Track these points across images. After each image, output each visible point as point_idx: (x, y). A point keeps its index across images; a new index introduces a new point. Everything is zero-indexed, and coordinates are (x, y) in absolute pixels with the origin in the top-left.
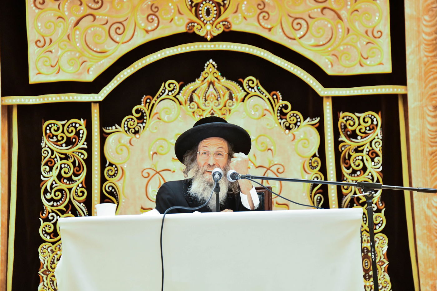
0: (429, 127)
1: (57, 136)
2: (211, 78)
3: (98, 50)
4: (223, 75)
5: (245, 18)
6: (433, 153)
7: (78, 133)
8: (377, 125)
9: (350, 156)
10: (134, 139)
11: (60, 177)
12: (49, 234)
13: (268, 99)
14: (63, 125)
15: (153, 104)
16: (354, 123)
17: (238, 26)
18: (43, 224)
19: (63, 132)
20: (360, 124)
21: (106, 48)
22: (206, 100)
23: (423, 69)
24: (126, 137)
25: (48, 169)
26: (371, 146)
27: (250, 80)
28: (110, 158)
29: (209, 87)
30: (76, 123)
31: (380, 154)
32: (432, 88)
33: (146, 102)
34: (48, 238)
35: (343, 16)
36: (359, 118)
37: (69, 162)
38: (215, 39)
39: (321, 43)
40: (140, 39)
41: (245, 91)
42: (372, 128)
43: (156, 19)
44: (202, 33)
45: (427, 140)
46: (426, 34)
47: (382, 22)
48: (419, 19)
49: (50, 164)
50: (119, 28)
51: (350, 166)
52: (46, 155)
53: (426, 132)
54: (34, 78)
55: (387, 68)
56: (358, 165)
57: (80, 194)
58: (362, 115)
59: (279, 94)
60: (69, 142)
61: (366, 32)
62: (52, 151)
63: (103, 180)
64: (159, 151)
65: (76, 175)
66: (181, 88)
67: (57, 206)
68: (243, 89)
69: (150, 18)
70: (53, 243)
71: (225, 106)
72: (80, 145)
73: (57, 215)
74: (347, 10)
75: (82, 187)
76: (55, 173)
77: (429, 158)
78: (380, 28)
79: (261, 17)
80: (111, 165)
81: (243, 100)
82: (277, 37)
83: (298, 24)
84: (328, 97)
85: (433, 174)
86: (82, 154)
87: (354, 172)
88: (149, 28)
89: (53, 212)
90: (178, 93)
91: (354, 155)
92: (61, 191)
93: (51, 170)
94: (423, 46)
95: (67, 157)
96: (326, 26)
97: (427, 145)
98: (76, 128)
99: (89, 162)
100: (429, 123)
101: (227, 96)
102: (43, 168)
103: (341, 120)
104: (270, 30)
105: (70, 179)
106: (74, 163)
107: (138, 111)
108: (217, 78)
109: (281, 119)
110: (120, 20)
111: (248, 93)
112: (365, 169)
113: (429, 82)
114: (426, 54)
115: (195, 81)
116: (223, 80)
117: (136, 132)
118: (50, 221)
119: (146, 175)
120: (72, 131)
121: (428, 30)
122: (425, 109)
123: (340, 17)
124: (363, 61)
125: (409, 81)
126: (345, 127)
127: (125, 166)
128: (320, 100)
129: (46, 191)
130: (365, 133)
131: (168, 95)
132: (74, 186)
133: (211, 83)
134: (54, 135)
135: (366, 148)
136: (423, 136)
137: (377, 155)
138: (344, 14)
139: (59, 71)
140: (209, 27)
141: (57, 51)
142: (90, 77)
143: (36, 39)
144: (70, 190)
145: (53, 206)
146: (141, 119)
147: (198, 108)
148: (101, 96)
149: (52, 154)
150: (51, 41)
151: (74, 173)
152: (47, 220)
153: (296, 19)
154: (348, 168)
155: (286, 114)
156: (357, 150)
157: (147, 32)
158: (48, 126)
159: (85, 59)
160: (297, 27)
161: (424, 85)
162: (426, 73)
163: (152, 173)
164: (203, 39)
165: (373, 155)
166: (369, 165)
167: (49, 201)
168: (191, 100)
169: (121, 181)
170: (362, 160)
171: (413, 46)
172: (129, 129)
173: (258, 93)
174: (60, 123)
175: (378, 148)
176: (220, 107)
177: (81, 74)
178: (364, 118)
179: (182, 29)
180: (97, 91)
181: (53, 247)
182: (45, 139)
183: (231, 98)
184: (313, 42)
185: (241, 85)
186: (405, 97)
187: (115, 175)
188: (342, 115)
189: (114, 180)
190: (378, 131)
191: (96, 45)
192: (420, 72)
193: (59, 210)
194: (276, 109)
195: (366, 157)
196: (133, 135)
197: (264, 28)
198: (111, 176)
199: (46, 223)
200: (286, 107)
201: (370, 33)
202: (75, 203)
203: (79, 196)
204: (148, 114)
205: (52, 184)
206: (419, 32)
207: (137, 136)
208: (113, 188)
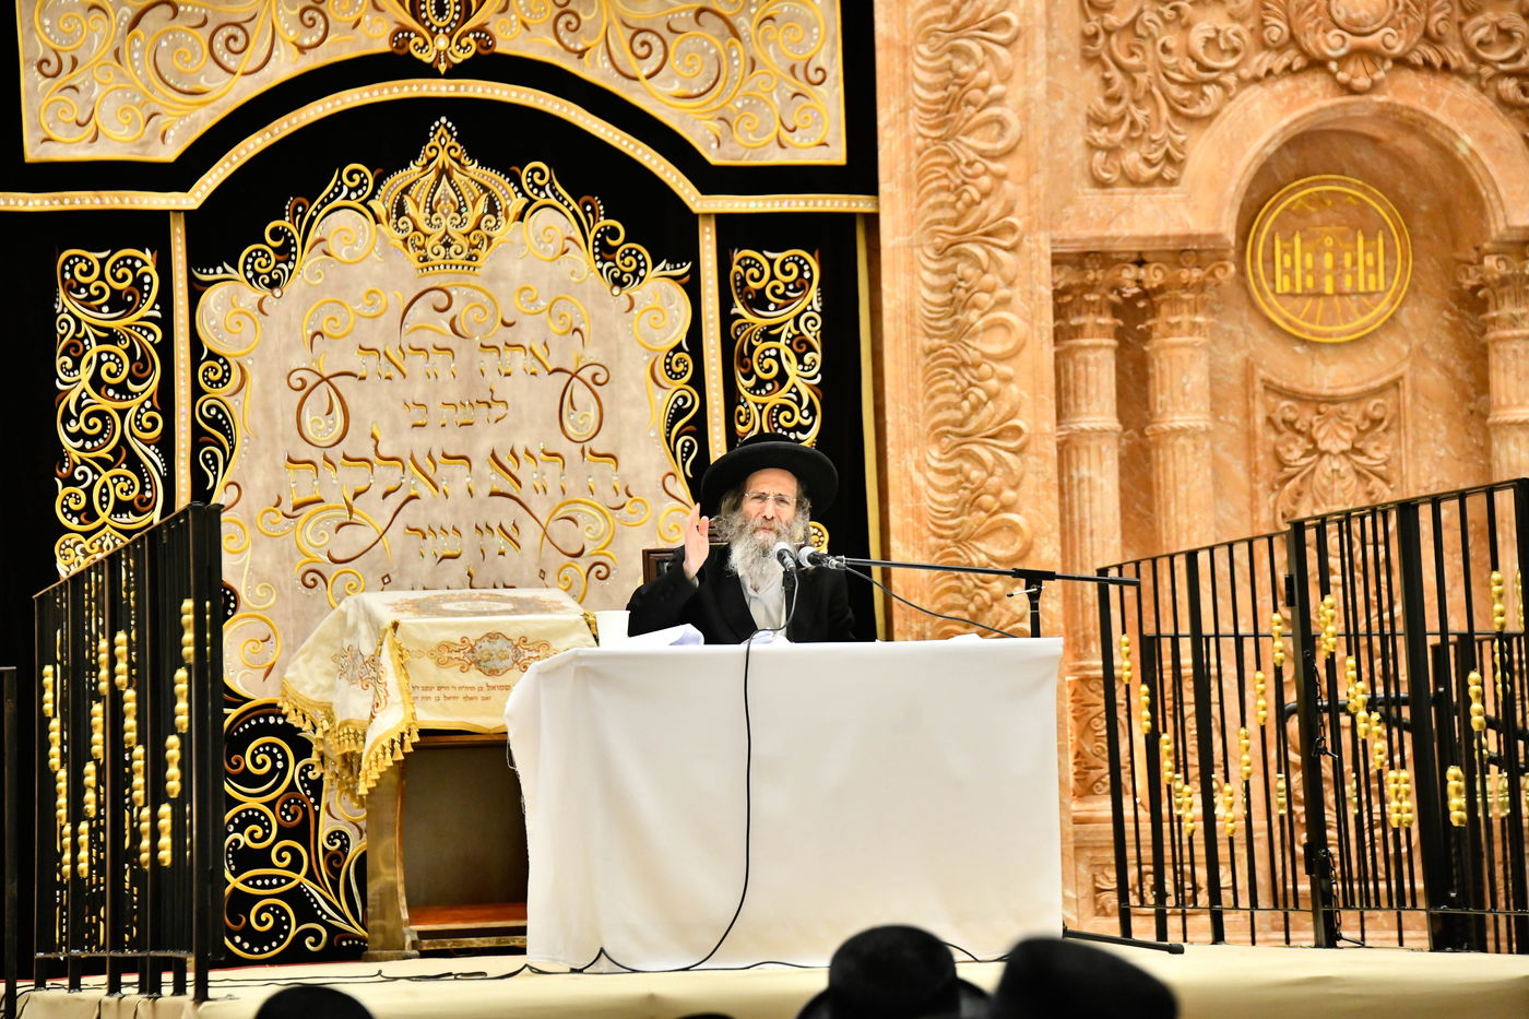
0: (925, 293)
1: (87, 286)
2: (443, 158)
3: (186, 88)
4: (472, 156)
5: (525, 25)
6: (932, 351)
7: (138, 282)
8: (810, 280)
9: (752, 348)
10: (269, 299)
11: (97, 382)
12: (76, 514)
13: (574, 213)
14: (103, 262)
15: (312, 219)
16: (762, 273)
17: (509, 42)
18: (62, 492)
19: (102, 277)
20: (773, 277)
21: (203, 84)
22: (432, 212)
23: (914, 163)
24: (251, 295)
25: (70, 364)
26: (797, 326)
27: (537, 170)
28: (209, 342)
29: (439, 180)
30: (134, 259)
31: (817, 346)
32: (934, 207)
33: (295, 213)
34: (74, 524)
35: (742, 30)
36: (771, 262)
37: (119, 350)
38: (456, 72)
39: (695, 92)
40: (286, 67)
41: (525, 195)
42: (801, 286)
43: (320, 18)
44: (427, 58)
45: (918, 320)
46: (922, 85)
47: (826, 48)
48: (905, 50)
49: (76, 351)
50: (235, 38)
51: (753, 372)
52: (65, 332)
53: (918, 302)
54: (34, 152)
55: (837, 155)
56: (769, 370)
57: (148, 425)
58: (779, 257)
59: (597, 200)
60: (118, 303)
61: (793, 69)
62: (78, 321)
63: (197, 392)
64: (326, 330)
65: (138, 382)
66: (378, 184)
67: (93, 449)
68: (521, 190)
69: (307, 15)
70: (87, 535)
71: (478, 227)
72: (145, 311)
73: (95, 471)
74: (751, 17)
75: (153, 408)
76: (85, 374)
77: (923, 361)
78: (822, 61)
79: (561, 25)
80: (213, 356)
81: (521, 217)
82: (595, 71)
83: (644, 43)
84: (707, 215)
85: (932, 397)
86: (150, 331)
87: (760, 384)
88: (307, 42)
89: (84, 463)
90: (372, 196)
91: (761, 346)
92: (101, 414)
93: (76, 366)
94: (914, 112)
95: (112, 337)
96: (704, 52)
97: (919, 331)
98: (134, 269)
99: (166, 349)
100: (925, 284)
101: (482, 206)
102: (59, 362)
103: (736, 268)
104: (581, 54)
105: (121, 389)
106: (131, 351)
107: (276, 234)
108: (457, 160)
109: (603, 260)
110: (238, 19)
111: (532, 201)
112: (782, 377)
113: (929, 194)
114: (922, 130)
115: (407, 166)
116: (473, 168)
117: (274, 284)
118: (77, 483)
119: (298, 384)
120: (125, 277)
121: (925, 77)
122: (917, 252)
123: (735, 34)
124: (785, 136)
125: (884, 187)
126: (743, 280)
127: (248, 363)
128: (691, 220)
129: (67, 417)
130: (783, 296)
131: (348, 198)
132: (134, 404)
133: (444, 172)
134: (81, 285)
135: (787, 331)
136: (912, 313)
137: (811, 348)
138: (745, 25)
139: (95, 138)
140: (442, 42)
141: (91, 89)
142: (168, 153)
143: (40, 57)
144: (123, 413)
145: (82, 449)
146: (285, 253)
147: (416, 229)
148: (193, 199)
149: (78, 329)
150: (75, 62)
151: (130, 375)
152: (70, 481)
153: (640, 31)
154: (747, 377)
155: (616, 249)
156: (766, 335)
157: (302, 49)
158: (66, 261)
159: (157, 108)
160: (642, 51)
161: (915, 200)
162: (921, 175)
163: (312, 379)
164: (429, 71)
165: (801, 346)
166: (792, 368)
167: (74, 437)
168: (400, 210)
169: (239, 396)
170: (777, 358)
171: (893, 109)
172: (257, 275)
173: (553, 201)
174: (93, 257)
175: (812, 334)
176: (466, 229)
177: (144, 144)
178: (783, 264)
179: (383, 46)
180: (185, 186)
181: (86, 544)
182: (62, 294)
183: (492, 208)
184: (677, 88)
185: (516, 180)
186: (872, 220)
187: (222, 382)
188: (737, 256)
189: (221, 392)
190: (814, 293)
191: (180, 75)
192: (908, 170)
193: (97, 459)
194: (591, 238)
195: (785, 350)
196: (267, 292)
197: (567, 49)
198: (214, 384)
199: (70, 489)
200: (614, 233)
201: (799, 72)
202: (135, 445)
203: (145, 430)
204: (299, 241)
205: (80, 400)
206: (905, 78)
207: (277, 292)
208: (219, 411)
